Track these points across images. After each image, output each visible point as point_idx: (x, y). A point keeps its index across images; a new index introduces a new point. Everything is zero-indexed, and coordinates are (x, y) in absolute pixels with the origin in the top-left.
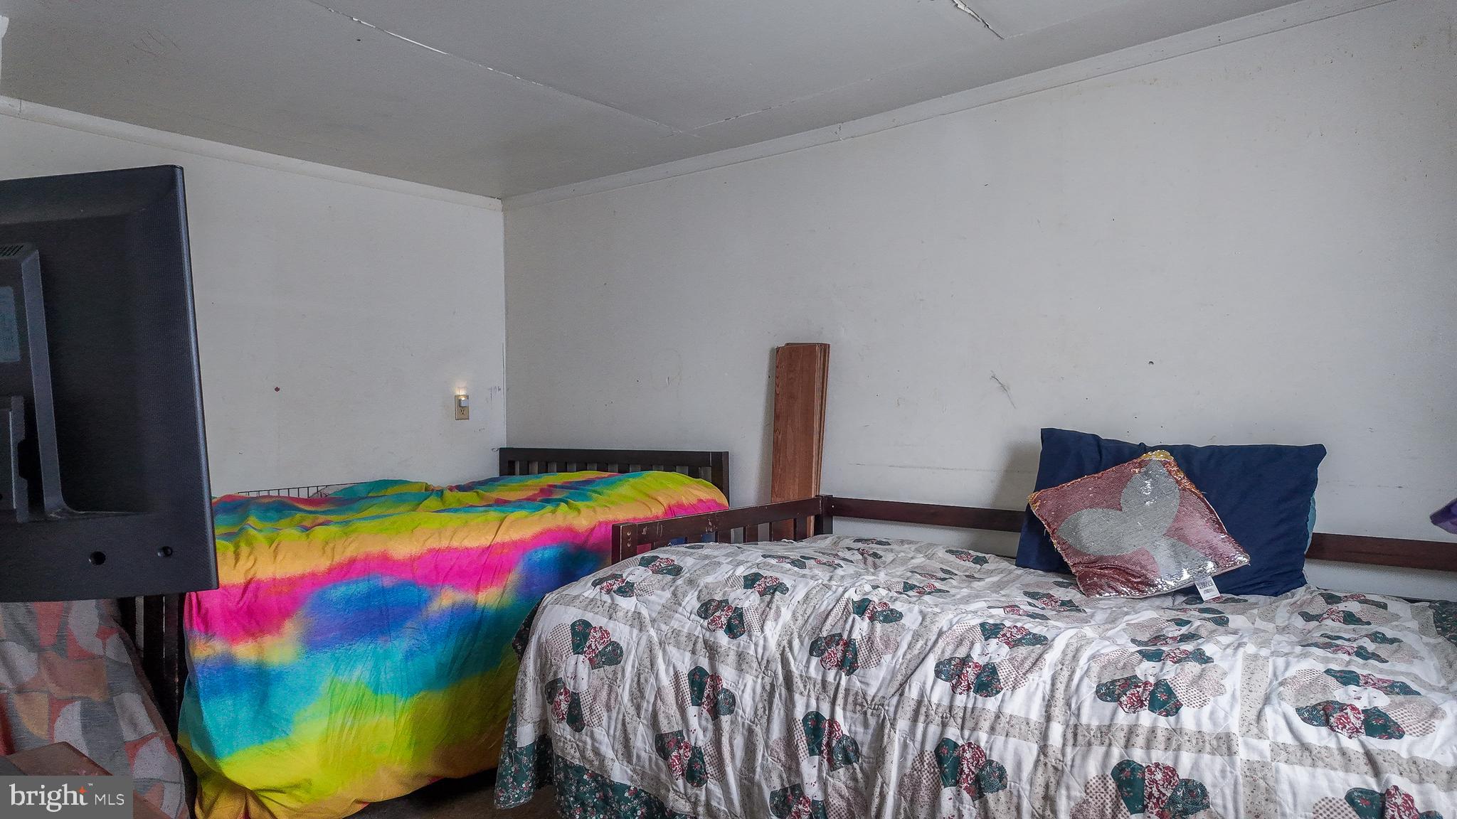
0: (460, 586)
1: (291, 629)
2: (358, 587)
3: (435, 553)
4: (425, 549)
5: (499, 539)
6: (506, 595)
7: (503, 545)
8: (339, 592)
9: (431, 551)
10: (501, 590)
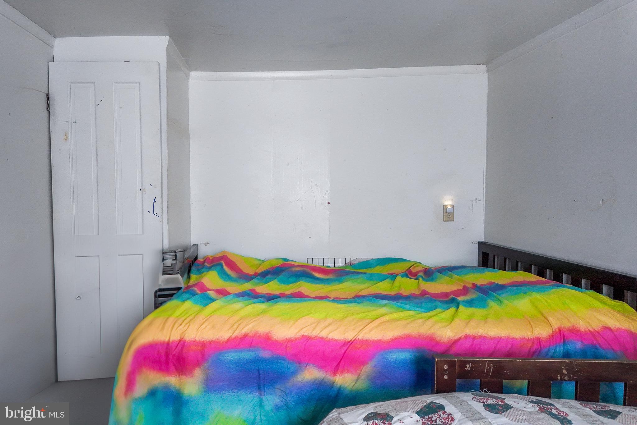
0: (322, 367)
1: (198, 374)
2: (246, 355)
3: (307, 339)
4: (299, 335)
5: (360, 337)
6: (359, 382)
7: (363, 342)
8: (232, 356)
9: (303, 337)
10: (355, 377)
